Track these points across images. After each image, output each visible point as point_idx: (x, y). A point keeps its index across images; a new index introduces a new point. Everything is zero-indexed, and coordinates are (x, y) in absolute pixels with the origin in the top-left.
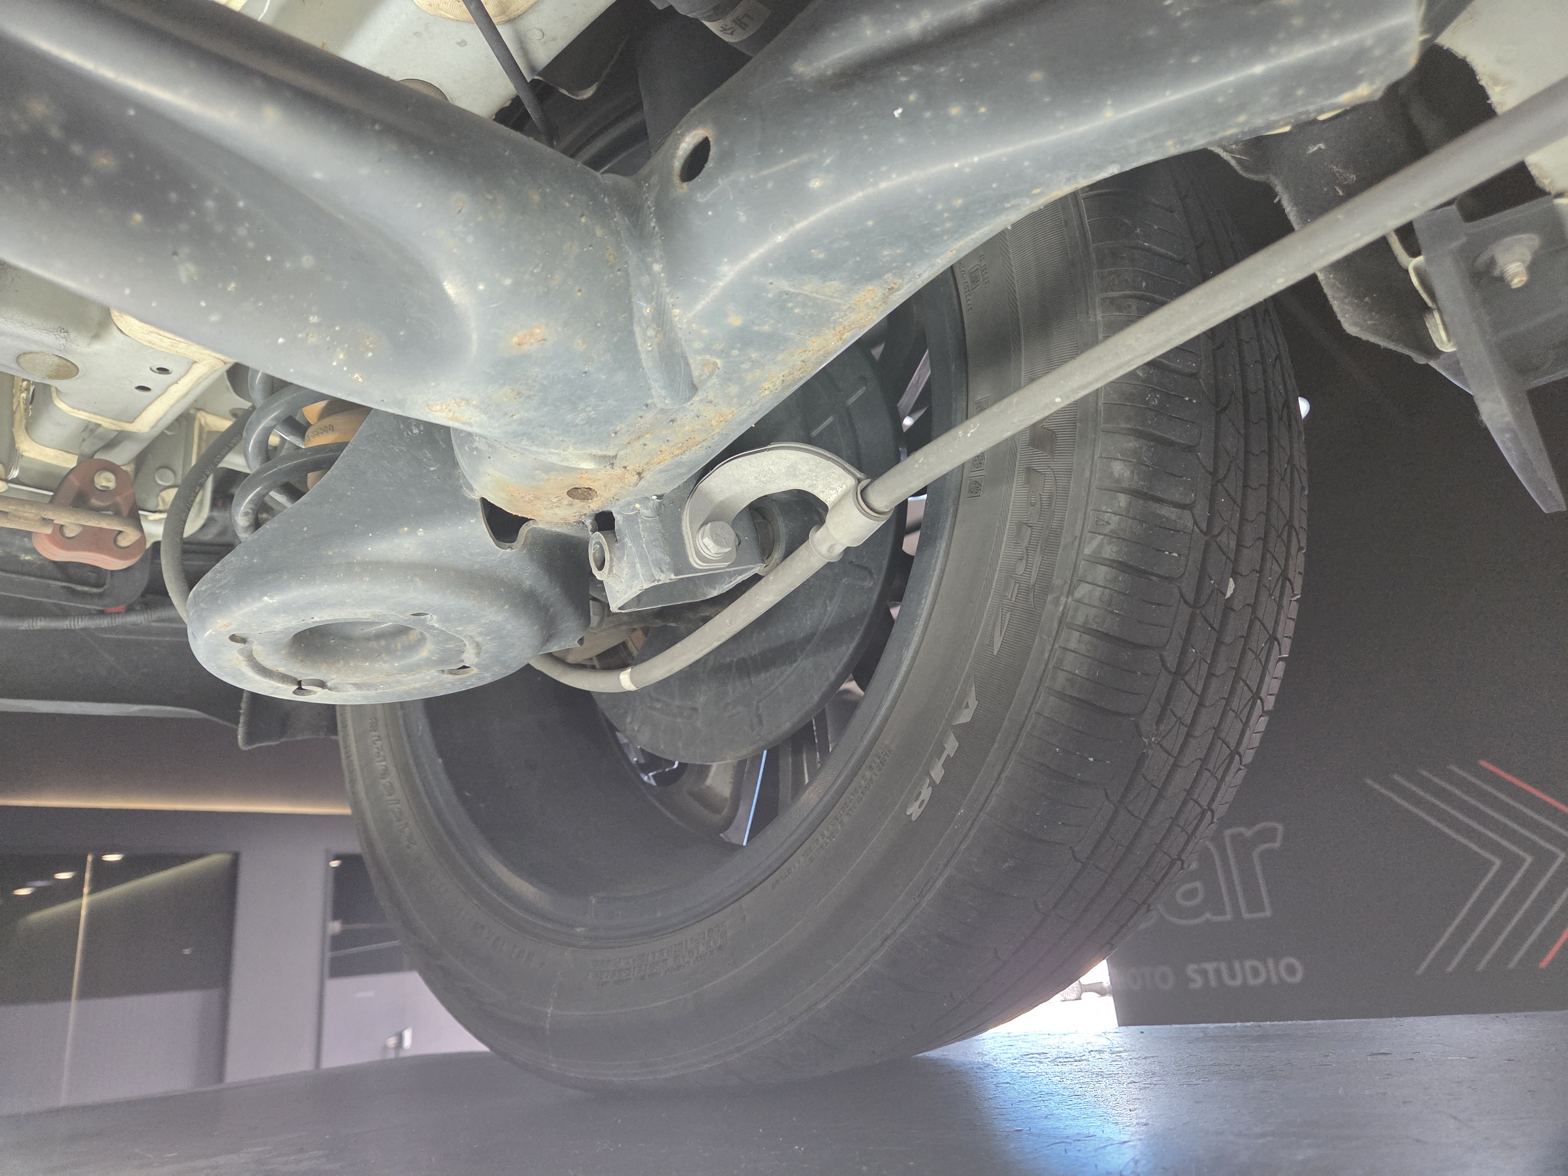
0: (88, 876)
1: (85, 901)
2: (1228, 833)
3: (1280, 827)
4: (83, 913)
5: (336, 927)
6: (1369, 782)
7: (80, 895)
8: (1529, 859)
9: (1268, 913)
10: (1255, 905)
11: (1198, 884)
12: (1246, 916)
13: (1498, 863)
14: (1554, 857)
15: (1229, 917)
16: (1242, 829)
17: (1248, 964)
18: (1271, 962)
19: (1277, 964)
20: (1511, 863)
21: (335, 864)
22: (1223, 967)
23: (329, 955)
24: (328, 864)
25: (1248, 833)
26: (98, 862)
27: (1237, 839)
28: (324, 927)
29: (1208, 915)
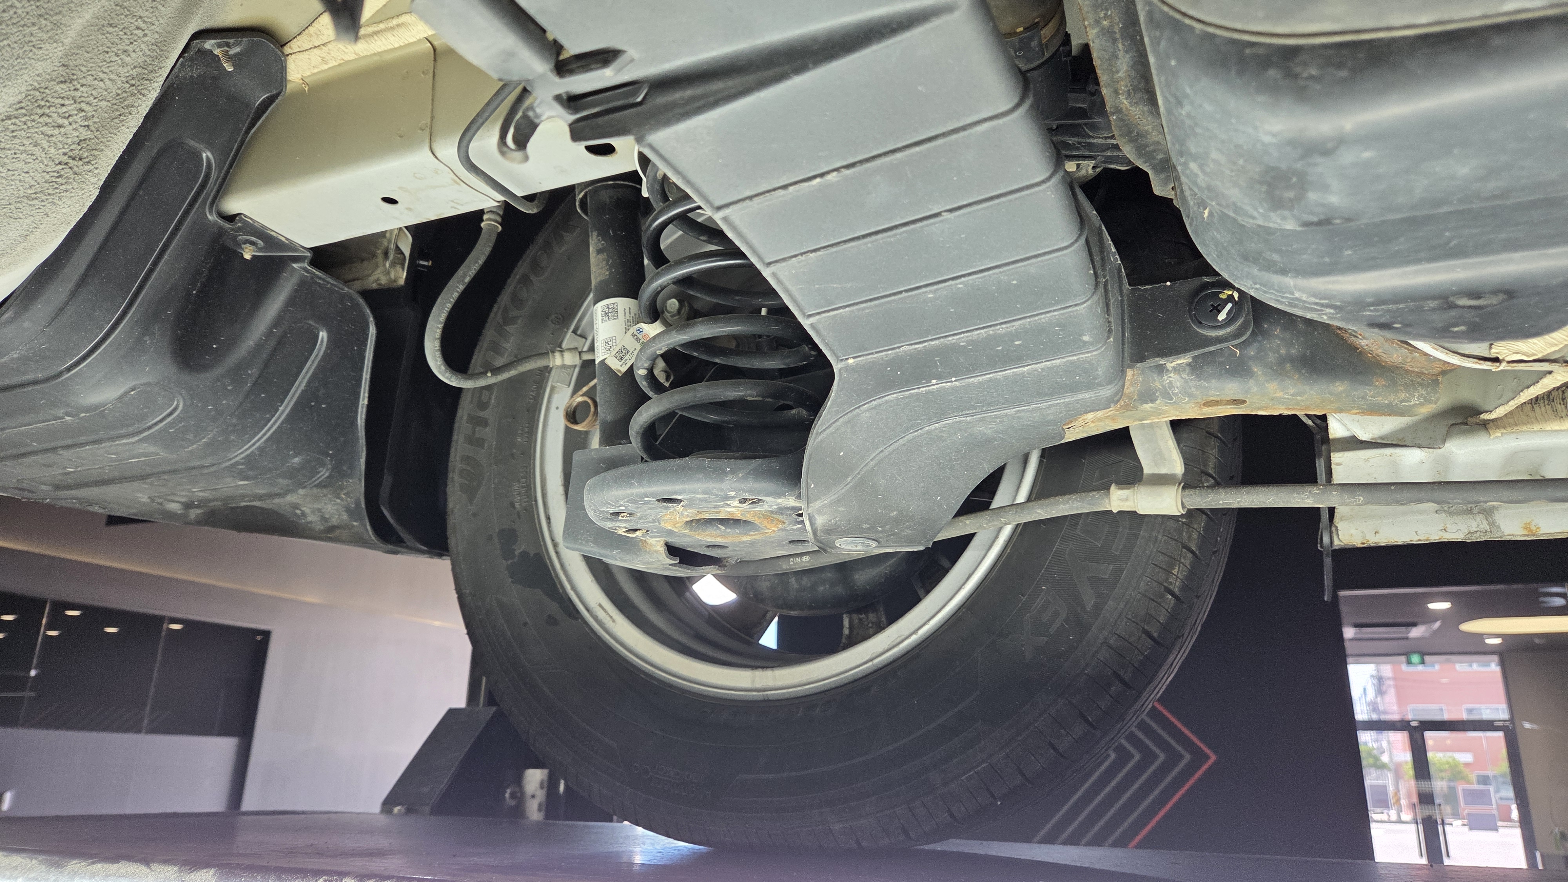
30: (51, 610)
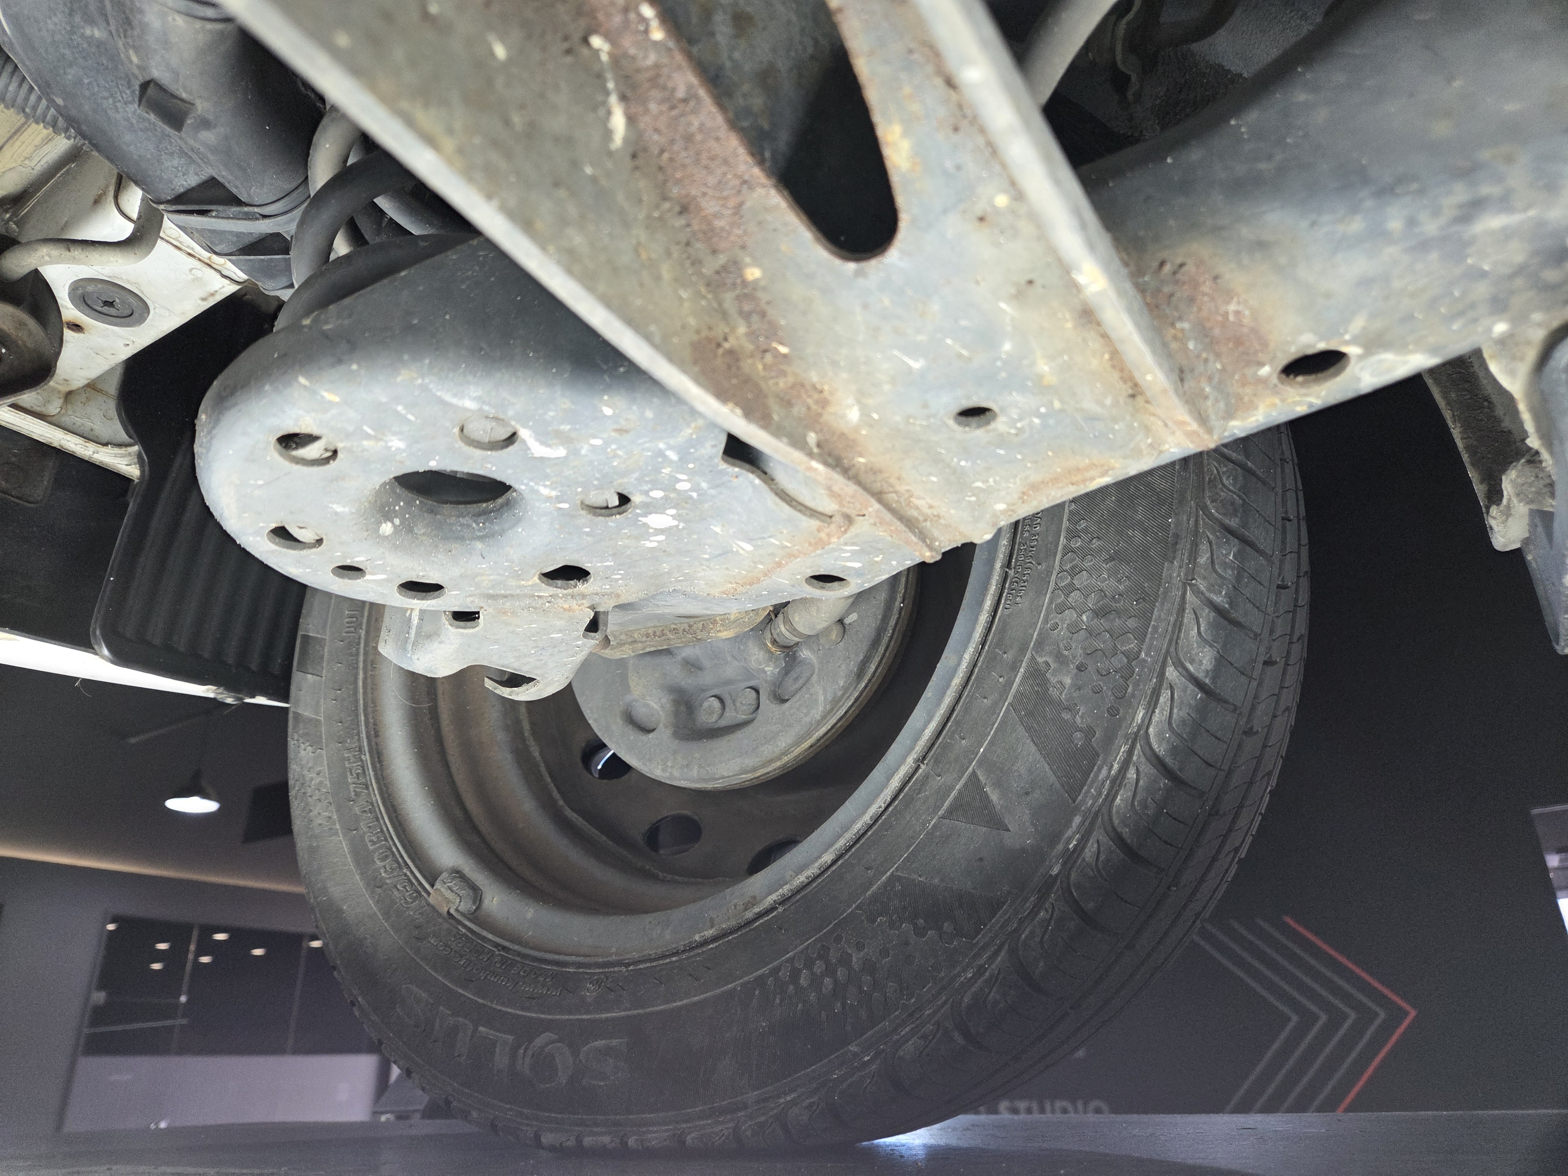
5: (99, 999)
8: (1324, 1018)
13: (1295, 1018)
14: (1345, 1017)
17: (1059, 1104)
18: (1080, 1105)
19: (1086, 1104)
20: (1308, 1019)
21: (111, 927)
22: (1035, 1106)
23: (86, 1031)
24: (104, 926)
28: (87, 999)
30: (200, 936)
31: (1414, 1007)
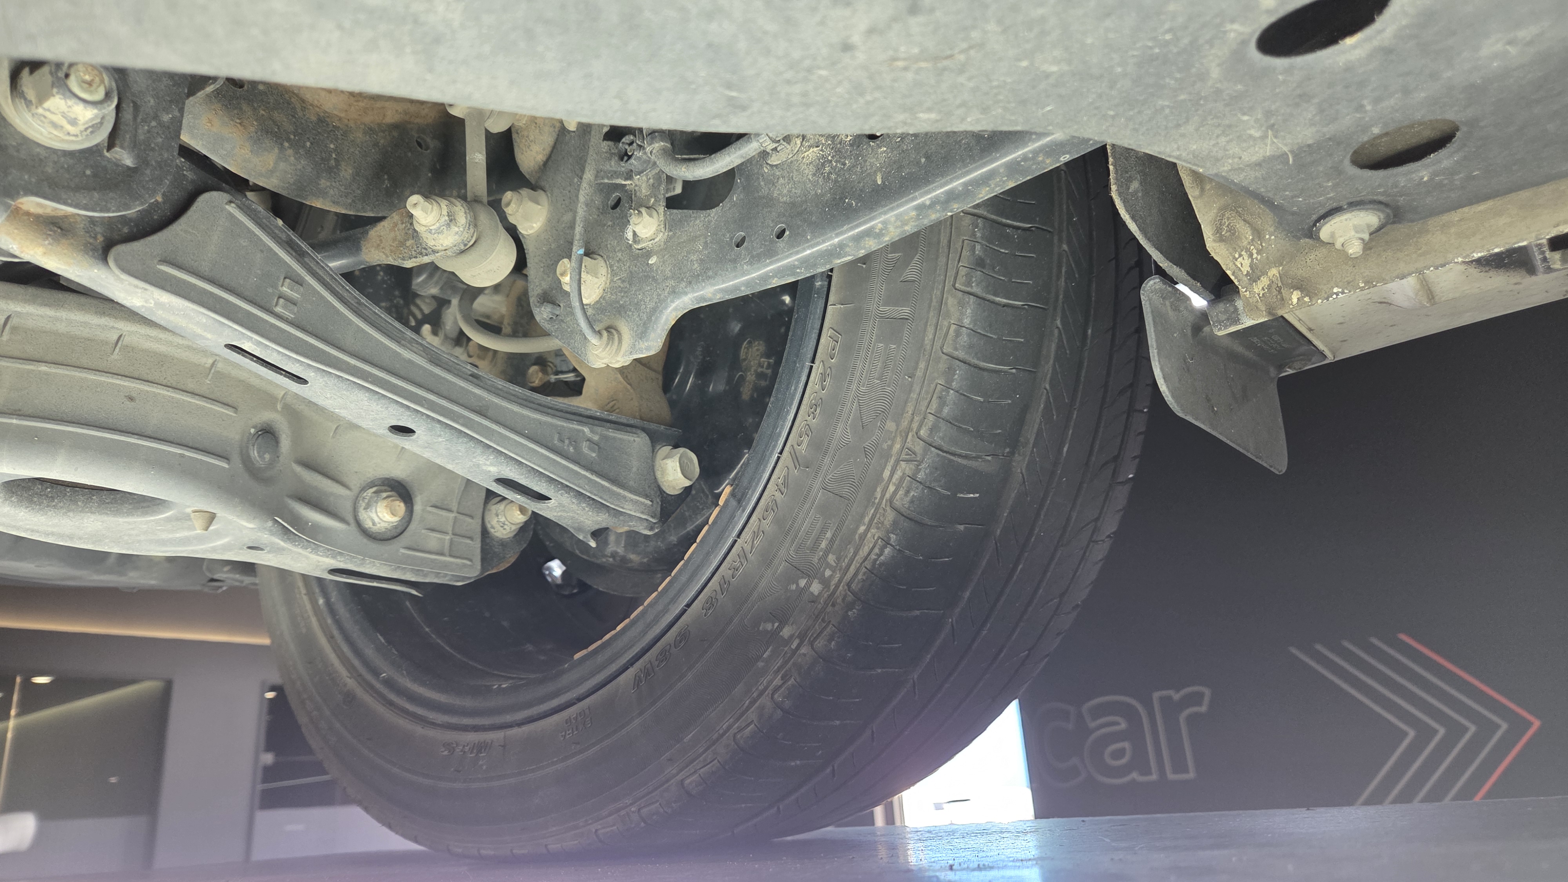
0: (15, 698)
1: (12, 723)
2: (1156, 695)
3: (1207, 692)
4: (9, 735)
5: (268, 758)
6: (1294, 651)
7: (7, 717)
9: (1192, 775)
10: (1180, 766)
11: (1126, 745)
12: (1171, 776)
13: (1412, 734)
14: (1465, 730)
15: (1154, 777)
16: (1171, 693)
20: (1425, 735)
21: (270, 695)
23: (260, 787)
24: (264, 695)
25: (1176, 696)
26: (27, 683)
27: (1166, 701)
28: (257, 759)
29: (1135, 775)
31: (1538, 717)
